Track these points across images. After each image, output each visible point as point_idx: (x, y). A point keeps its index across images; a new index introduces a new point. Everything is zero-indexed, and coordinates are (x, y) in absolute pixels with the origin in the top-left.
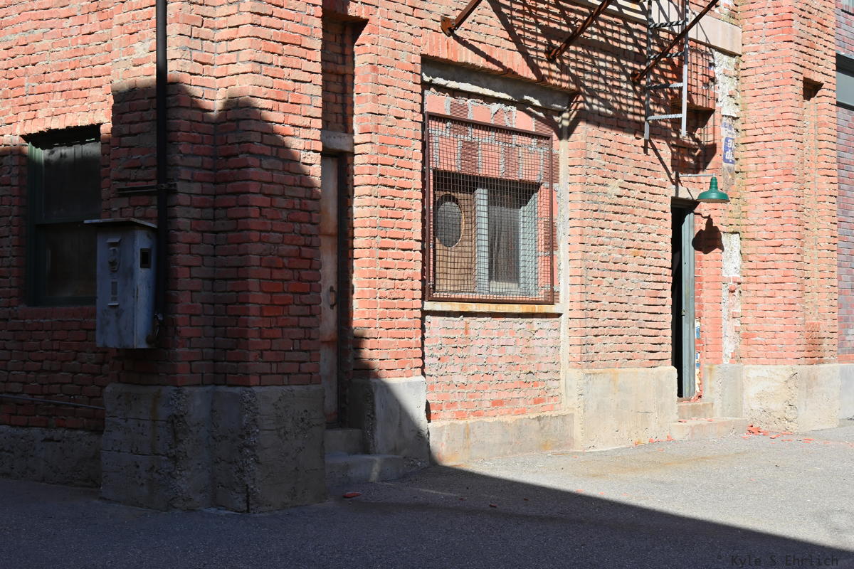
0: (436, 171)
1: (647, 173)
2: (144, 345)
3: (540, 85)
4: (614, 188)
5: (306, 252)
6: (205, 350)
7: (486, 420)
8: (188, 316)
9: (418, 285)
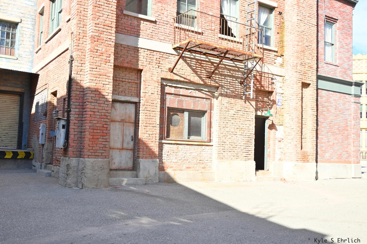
0: (168, 107)
1: (245, 108)
3: (205, 85)
4: (232, 112)
5: (105, 126)
6: (78, 149)
8: (73, 141)
9: (158, 136)
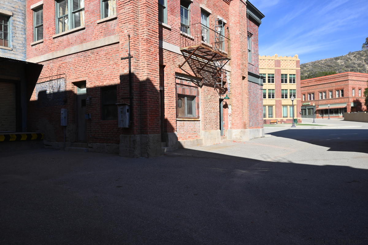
1: (215, 94)
2: (128, 127)
6: (139, 128)
7: (188, 140)
8: (136, 121)
9: (175, 115)
